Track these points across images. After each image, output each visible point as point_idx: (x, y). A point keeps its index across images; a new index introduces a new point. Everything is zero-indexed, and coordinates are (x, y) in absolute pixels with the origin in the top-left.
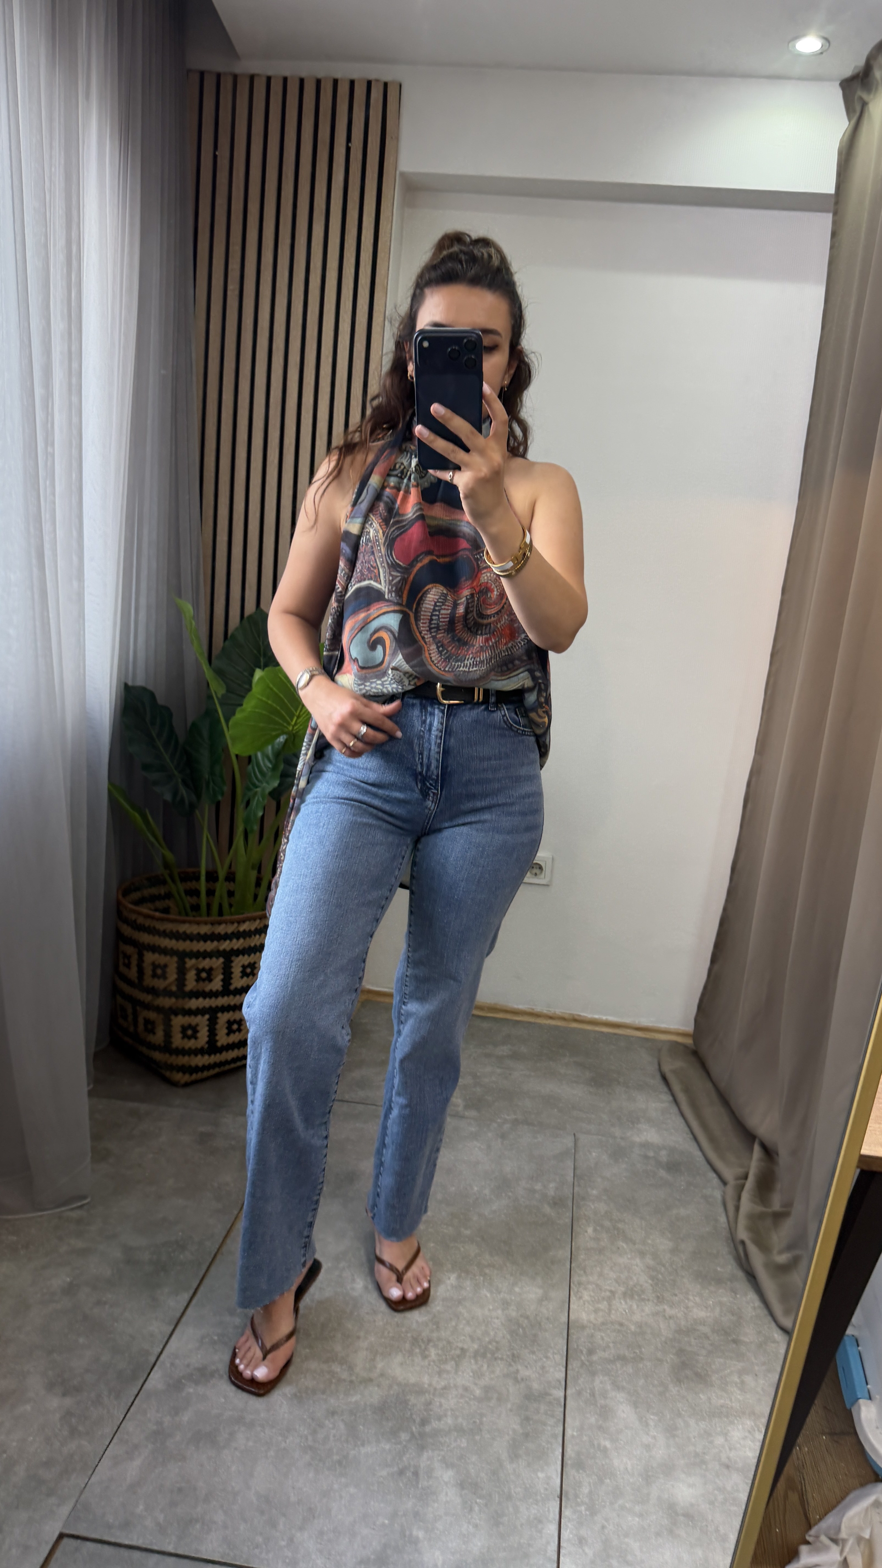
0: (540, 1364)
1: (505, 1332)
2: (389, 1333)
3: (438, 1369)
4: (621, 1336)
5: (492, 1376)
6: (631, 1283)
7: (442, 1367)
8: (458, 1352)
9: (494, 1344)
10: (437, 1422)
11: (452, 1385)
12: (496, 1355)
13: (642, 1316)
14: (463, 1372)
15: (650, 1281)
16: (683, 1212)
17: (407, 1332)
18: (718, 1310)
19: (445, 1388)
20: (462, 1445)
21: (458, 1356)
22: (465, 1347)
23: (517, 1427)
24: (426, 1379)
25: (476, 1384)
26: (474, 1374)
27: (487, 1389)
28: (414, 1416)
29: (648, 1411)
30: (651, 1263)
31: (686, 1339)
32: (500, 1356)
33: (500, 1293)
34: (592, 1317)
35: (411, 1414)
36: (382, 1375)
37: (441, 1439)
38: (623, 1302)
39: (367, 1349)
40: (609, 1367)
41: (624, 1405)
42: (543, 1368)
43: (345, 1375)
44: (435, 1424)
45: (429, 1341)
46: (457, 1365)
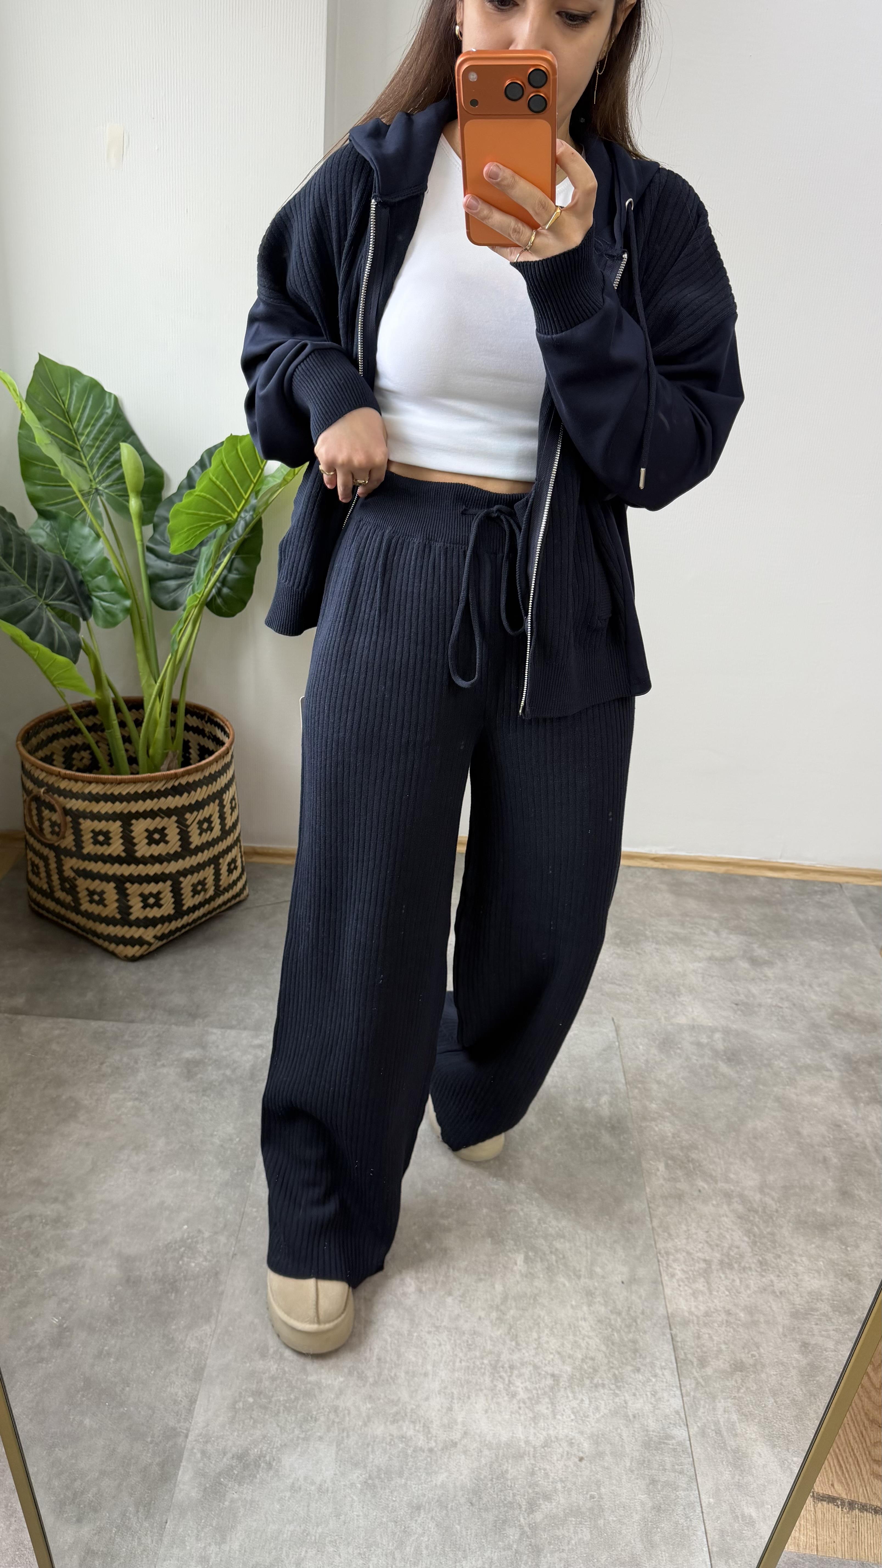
0: (648, 1389)
1: (598, 1341)
2: (461, 1362)
3: (531, 1415)
4: (732, 1330)
5: (598, 1416)
6: (726, 1245)
7: (536, 1411)
8: (550, 1381)
9: (590, 1362)
10: (546, 1503)
11: (553, 1439)
12: (595, 1381)
13: (749, 1297)
14: (563, 1415)
15: (746, 1239)
16: (759, 1125)
17: (482, 1358)
18: (831, 1276)
19: (546, 1444)
20: (585, 1539)
21: (552, 1388)
22: (556, 1372)
23: (643, 1497)
24: (520, 1433)
25: (582, 1433)
26: (575, 1416)
27: (596, 1439)
28: (518, 1498)
29: (788, 1450)
30: (740, 1208)
31: (806, 1325)
32: (600, 1382)
33: (579, 1277)
34: (693, 1304)
35: (514, 1495)
36: (465, 1433)
37: (558, 1533)
38: (723, 1276)
39: (439, 1394)
40: (728, 1384)
41: (758, 1443)
42: (654, 1394)
43: (421, 1441)
44: (546, 1507)
45: (512, 1367)
46: (552, 1404)
